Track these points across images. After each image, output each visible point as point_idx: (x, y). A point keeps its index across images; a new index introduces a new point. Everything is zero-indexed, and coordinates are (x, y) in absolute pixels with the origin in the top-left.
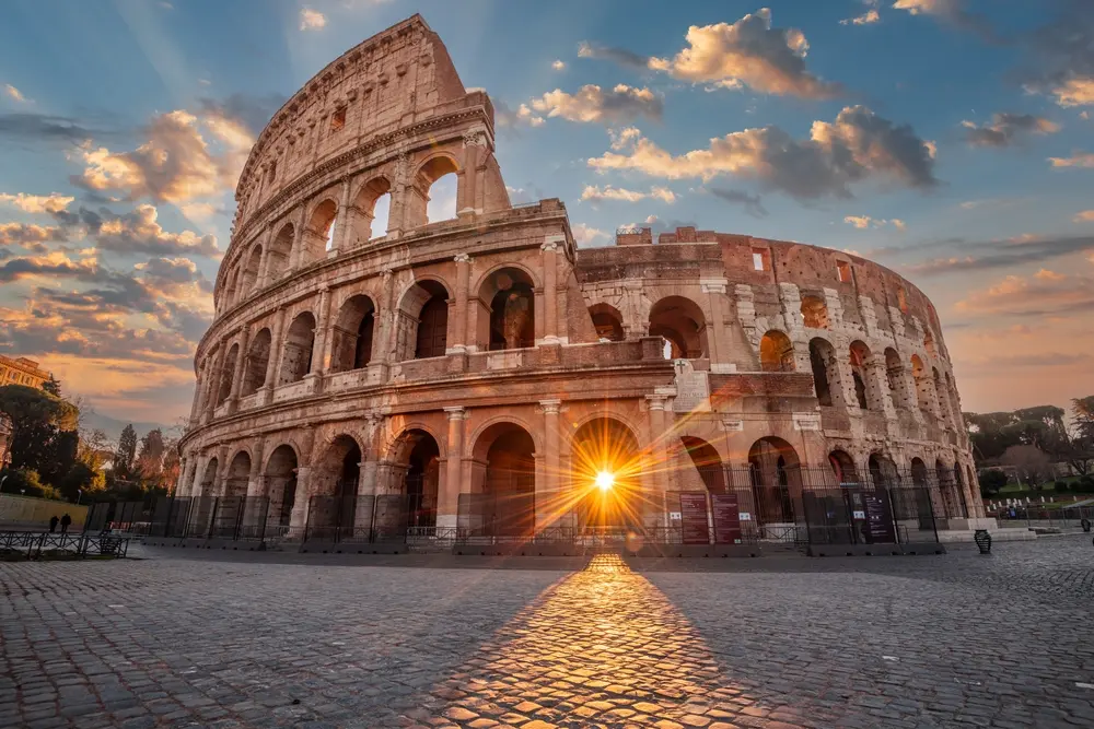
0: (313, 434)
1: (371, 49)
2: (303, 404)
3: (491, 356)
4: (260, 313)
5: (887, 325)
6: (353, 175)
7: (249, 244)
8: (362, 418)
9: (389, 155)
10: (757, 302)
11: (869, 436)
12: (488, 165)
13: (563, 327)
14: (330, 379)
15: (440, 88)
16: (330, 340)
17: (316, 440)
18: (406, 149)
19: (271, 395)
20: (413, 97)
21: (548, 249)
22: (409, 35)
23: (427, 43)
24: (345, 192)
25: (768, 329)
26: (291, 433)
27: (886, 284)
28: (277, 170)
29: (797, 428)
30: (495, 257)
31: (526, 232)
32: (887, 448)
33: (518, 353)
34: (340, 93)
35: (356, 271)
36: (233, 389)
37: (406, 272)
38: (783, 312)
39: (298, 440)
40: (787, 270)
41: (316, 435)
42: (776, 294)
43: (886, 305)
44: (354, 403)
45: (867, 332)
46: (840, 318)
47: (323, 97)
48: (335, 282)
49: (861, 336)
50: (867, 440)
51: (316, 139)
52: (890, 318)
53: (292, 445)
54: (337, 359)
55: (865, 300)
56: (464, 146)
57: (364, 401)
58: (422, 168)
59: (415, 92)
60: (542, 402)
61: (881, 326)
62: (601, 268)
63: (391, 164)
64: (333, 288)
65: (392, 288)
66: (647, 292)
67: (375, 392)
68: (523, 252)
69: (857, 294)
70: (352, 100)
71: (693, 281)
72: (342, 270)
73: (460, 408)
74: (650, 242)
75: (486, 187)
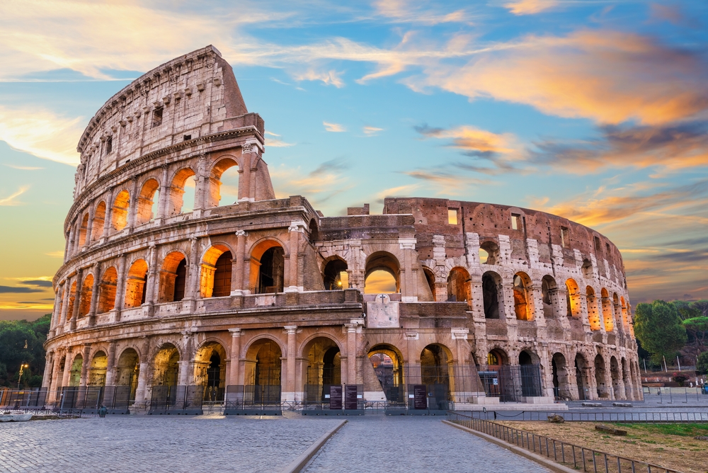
0: (149, 343)
1: (179, 65)
2: (142, 323)
3: (257, 297)
4: (108, 256)
5: (549, 259)
6: (169, 164)
7: (95, 199)
8: (179, 334)
9: (194, 154)
10: (448, 248)
11: (521, 339)
12: (258, 167)
13: (301, 280)
14: (158, 307)
15: (228, 105)
16: (157, 281)
17: (151, 346)
18: (205, 151)
19: (119, 315)
20: (210, 110)
21: (293, 230)
22: (205, 59)
23: (218, 67)
24: (165, 176)
25: (454, 266)
26: (134, 341)
27: (552, 228)
28: (113, 144)
29: (453, 338)
30: (261, 233)
31: (280, 219)
32: (535, 346)
33: (274, 296)
34: (158, 95)
35: (174, 236)
36: (91, 308)
37: (205, 239)
38: (466, 254)
39: (139, 346)
40: (472, 223)
41: (151, 343)
42: (463, 241)
43: (550, 244)
44: (175, 324)
45: (529, 265)
46: (509, 256)
47: (145, 95)
48: (160, 242)
49: (524, 268)
50: (519, 341)
51: (142, 129)
52: (551, 253)
53: (135, 348)
54: (163, 292)
55: (532, 242)
56: (243, 152)
57: (180, 323)
58: (216, 165)
59: (211, 107)
60: (286, 327)
61: (542, 259)
62: (335, 231)
63: (196, 160)
64: (158, 247)
65: (197, 249)
66: (364, 248)
67: (188, 318)
68: (279, 231)
69: (525, 238)
70: (167, 104)
71: (394, 241)
72: (164, 235)
73: (238, 329)
74: (368, 213)
75: (257, 183)
